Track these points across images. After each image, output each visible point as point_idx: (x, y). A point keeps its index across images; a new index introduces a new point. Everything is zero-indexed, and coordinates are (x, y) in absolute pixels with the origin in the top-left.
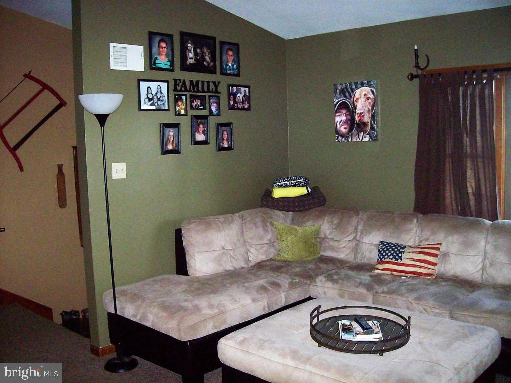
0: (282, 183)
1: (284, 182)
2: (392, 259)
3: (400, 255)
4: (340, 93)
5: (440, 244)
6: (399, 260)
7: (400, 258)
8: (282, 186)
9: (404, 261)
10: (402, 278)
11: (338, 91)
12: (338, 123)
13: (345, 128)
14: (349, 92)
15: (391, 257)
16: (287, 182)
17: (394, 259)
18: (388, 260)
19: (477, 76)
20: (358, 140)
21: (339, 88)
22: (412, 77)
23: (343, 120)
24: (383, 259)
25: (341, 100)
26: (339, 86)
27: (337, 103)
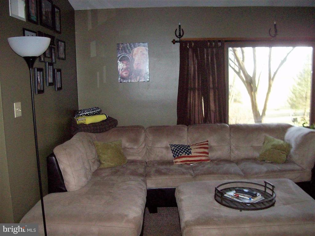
0: (87, 113)
1: (88, 113)
2: (185, 154)
3: (189, 151)
4: (122, 50)
5: (208, 141)
6: (190, 154)
7: (190, 153)
8: (87, 115)
9: (193, 154)
10: (191, 165)
11: (120, 48)
12: (121, 70)
13: (126, 73)
14: (129, 50)
15: (184, 153)
16: (91, 112)
17: (187, 154)
18: (183, 155)
19: (215, 44)
20: (136, 81)
21: (121, 46)
22: (174, 42)
23: (124, 68)
24: (179, 155)
25: (122, 55)
26: (121, 45)
27: (119, 57)
